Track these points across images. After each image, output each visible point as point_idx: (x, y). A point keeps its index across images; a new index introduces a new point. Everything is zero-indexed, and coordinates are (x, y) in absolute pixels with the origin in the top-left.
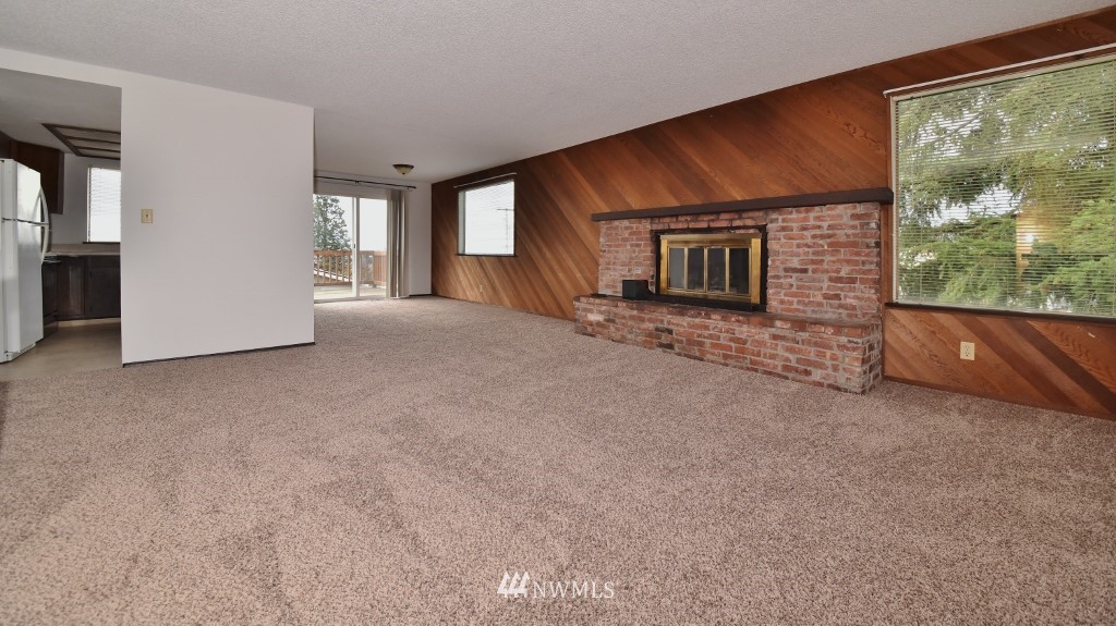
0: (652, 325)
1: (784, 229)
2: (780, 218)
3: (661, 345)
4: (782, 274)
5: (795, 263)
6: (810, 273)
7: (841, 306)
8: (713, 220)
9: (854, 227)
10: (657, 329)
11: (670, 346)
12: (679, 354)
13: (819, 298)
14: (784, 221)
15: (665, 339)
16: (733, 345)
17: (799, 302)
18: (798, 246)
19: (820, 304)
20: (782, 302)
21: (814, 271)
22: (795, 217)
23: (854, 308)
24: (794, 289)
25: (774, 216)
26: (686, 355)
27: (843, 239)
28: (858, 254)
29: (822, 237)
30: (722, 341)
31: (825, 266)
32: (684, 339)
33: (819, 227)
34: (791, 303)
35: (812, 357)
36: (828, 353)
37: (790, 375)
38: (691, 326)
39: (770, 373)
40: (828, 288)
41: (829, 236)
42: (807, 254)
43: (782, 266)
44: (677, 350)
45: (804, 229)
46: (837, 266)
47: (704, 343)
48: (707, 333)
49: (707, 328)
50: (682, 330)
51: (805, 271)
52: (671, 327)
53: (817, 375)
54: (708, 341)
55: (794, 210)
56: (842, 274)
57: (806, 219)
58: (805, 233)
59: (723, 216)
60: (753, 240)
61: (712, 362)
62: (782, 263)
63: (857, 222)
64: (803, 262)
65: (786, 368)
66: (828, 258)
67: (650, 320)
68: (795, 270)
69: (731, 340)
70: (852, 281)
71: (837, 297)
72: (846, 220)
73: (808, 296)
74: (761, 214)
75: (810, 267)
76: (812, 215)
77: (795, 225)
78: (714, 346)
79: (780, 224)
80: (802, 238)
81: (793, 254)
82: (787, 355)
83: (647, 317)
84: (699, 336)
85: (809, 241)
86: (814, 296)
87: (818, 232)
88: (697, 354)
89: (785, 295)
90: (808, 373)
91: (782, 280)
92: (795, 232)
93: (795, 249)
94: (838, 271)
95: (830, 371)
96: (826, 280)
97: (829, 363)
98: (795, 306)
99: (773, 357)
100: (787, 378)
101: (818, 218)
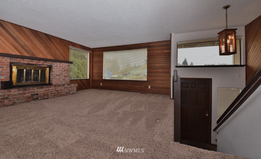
0: (29, 94)
1: (56, 66)
2: (56, 64)
3: (33, 99)
4: (56, 76)
5: (58, 74)
6: (61, 76)
7: (65, 81)
8: (38, 62)
9: (67, 67)
10: (32, 95)
11: (37, 98)
12: (41, 100)
13: (62, 80)
14: (56, 65)
15: (35, 97)
16: (56, 92)
17: (58, 81)
18: (59, 70)
19: (62, 81)
20: (55, 82)
21: (61, 75)
22: (58, 64)
23: (67, 81)
24: (58, 79)
25: (54, 63)
26: (43, 99)
27: (66, 69)
28: (68, 72)
29: (63, 69)
30: (53, 92)
31: (63, 74)
32: (42, 95)
33: (63, 67)
34: (57, 82)
35: (71, 90)
36: (72, 88)
37: (67, 94)
38: (44, 91)
39: (63, 95)
40: (63, 78)
41: (64, 69)
42: (60, 72)
43: (55, 74)
44: (39, 99)
45: (60, 67)
46: (65, 74)
47: (48, 94)
48: (49, 91)
49: (49, 90)
50: (41, 93)
51: (60, 75)
52: (37, 93)
53: (71, 92)
54: (49, 93)
55: (58, 63)
56: (66, 75)
57: (60, 65)
58: (60, 68)
59: (41, 61)
60: (47, 68)
61: (51, 98)
62: (56, 74)
63: (68, 67)
64: (59, 73)
65: (66, 93)
66: (63, 73)
67: (28, 93)
68: (58, 75)
69: (56, 91)
70: (67, 76)
71: (65, 79)
72: (67, 66)
73: (60, 80)
74: (51, 62)
75: (61, 74)
76: (61, 64)
77: (58, 66)
78: (51, 94)
79: (55, 65)
80: (59, 68)
81: (58, 72)
82: (66, 91)
83: (27, 92)
84: (47, 93)
85: (61, 69)
86: (61, 80)
87: (62, 68)
88: (46, 97)
89: (56, 80)
90: (70, 93)
91: (55, 77)
92: (58, 67)
93: (58, 71)
94: (65, 75)
95: (73, 91)
96: (63, 77)
97: (72, 90)
98: (58, 82)
99: (64, 92)
100: (66, 95)
101: (63, 65)
